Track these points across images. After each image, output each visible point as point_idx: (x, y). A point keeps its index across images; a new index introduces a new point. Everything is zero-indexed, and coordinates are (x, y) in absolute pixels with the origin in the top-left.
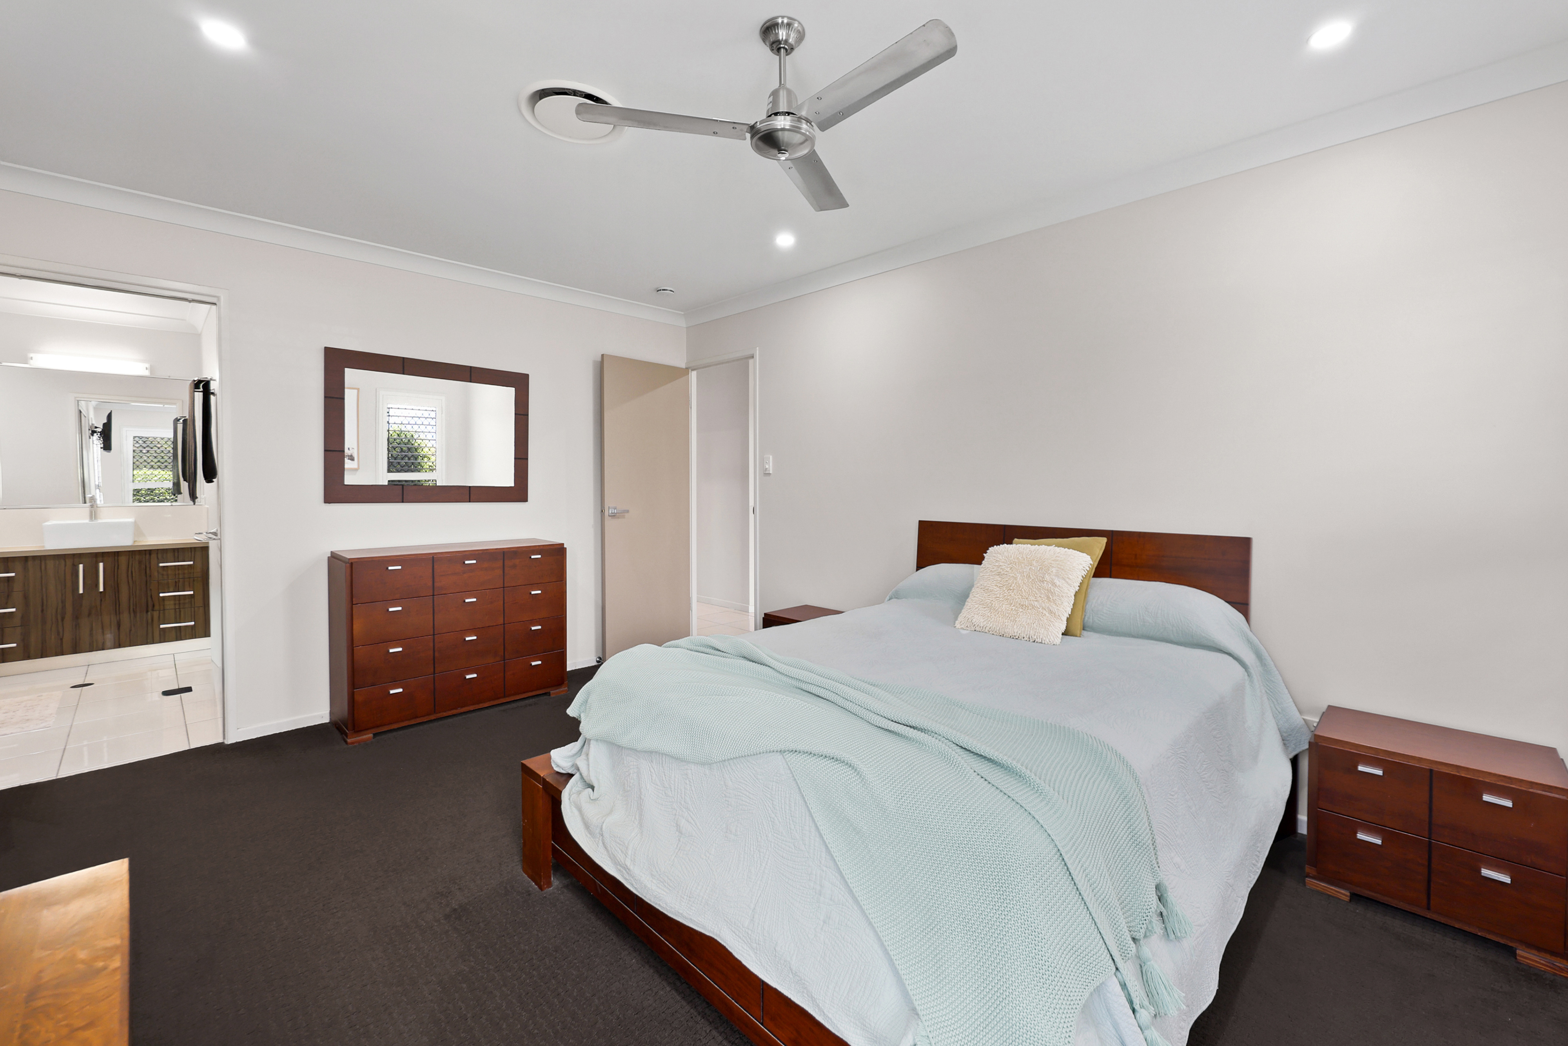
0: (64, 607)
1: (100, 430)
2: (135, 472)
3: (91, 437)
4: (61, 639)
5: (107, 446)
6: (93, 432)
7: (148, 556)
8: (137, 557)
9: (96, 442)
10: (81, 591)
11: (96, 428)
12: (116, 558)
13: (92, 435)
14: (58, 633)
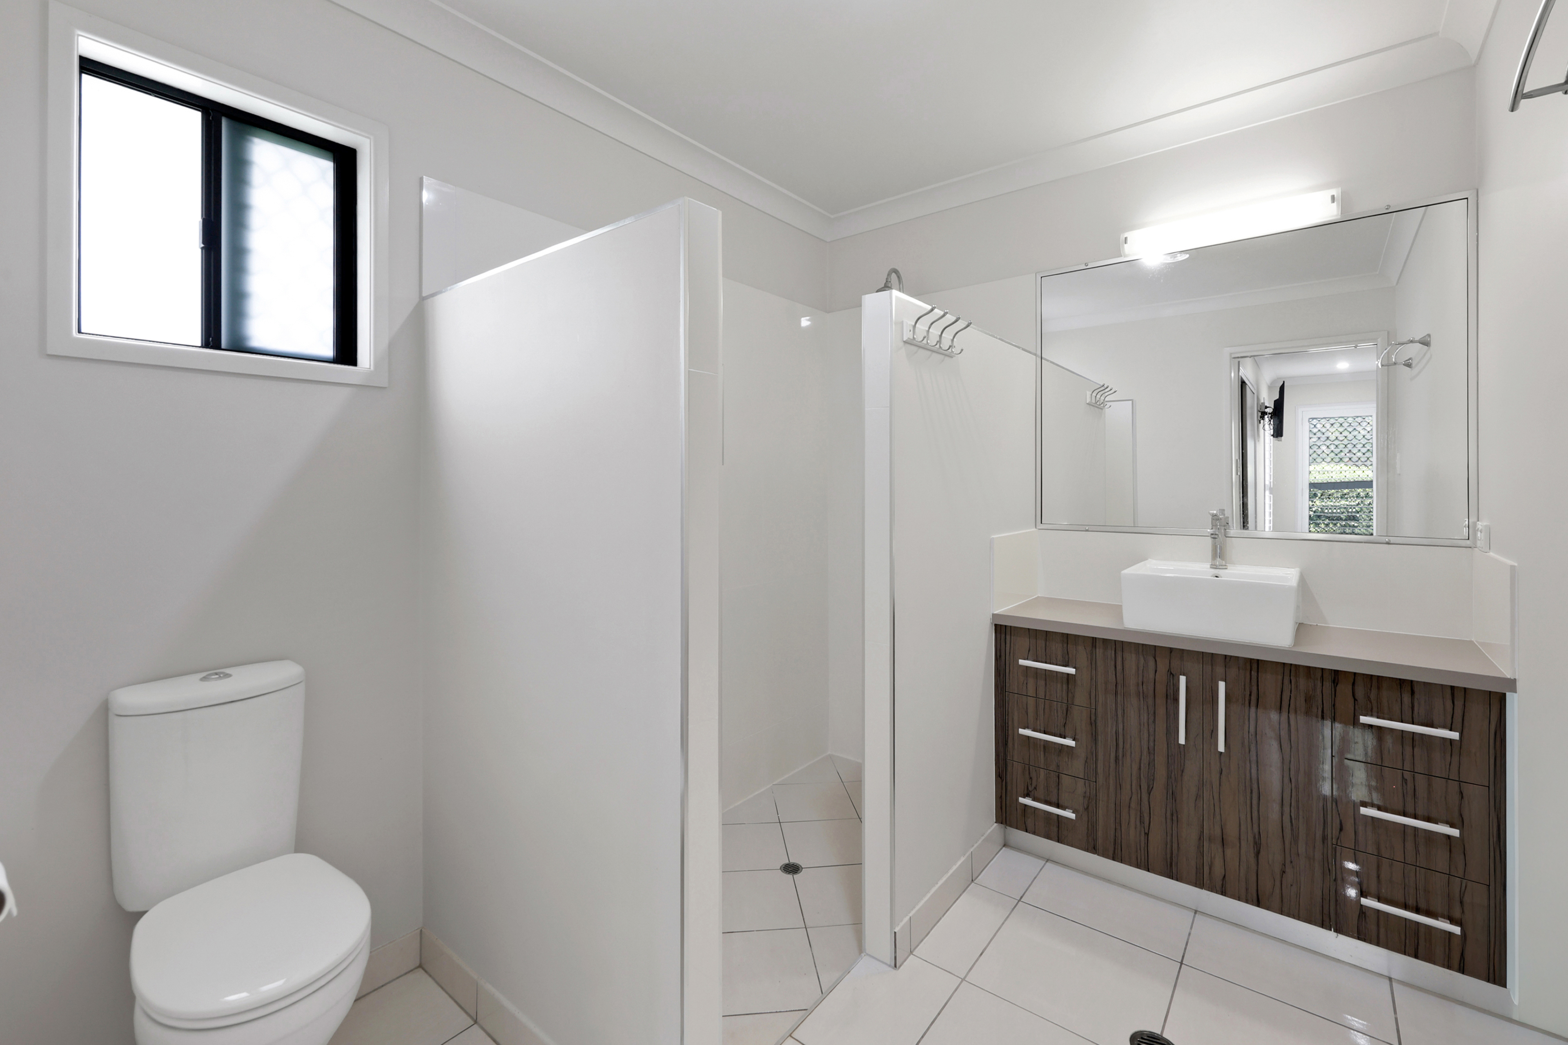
0: (1151, 764)
1: (1269, 410)
2: (1312, 468)
3: (1262, 421)
4: (1147, 834)
5: (1278, 433)
6: (1263, 414)
7: (1328, 684)
8: (1302, 682)
9: (1267, 427)
10: (1182, 740)
11: (1266, 407)
12: (1254, 673)
13: (1262, 417)
14: (1142, 822)
